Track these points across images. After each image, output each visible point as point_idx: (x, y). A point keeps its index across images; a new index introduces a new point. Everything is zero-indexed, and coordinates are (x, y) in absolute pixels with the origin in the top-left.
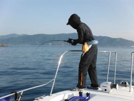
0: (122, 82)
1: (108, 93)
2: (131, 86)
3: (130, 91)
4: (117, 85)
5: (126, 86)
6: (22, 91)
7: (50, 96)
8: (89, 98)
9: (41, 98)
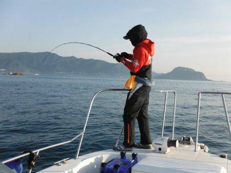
0: (184, 138)
1: (165, 153)
2: (197, 143)
3: (195, 151)
4: (177, 142)
5: (189, 144)
6: (38, 151)
7: (76, 159)
8: (136, 162)
9: (63, 162)
